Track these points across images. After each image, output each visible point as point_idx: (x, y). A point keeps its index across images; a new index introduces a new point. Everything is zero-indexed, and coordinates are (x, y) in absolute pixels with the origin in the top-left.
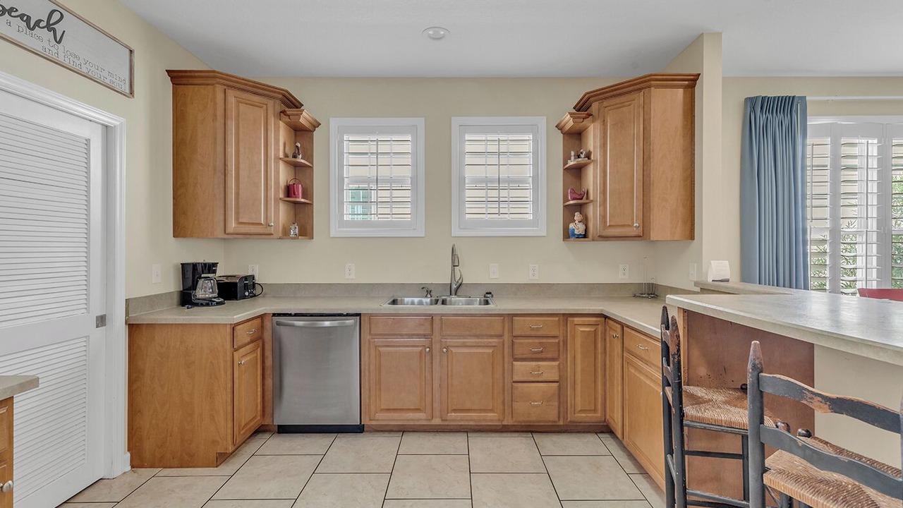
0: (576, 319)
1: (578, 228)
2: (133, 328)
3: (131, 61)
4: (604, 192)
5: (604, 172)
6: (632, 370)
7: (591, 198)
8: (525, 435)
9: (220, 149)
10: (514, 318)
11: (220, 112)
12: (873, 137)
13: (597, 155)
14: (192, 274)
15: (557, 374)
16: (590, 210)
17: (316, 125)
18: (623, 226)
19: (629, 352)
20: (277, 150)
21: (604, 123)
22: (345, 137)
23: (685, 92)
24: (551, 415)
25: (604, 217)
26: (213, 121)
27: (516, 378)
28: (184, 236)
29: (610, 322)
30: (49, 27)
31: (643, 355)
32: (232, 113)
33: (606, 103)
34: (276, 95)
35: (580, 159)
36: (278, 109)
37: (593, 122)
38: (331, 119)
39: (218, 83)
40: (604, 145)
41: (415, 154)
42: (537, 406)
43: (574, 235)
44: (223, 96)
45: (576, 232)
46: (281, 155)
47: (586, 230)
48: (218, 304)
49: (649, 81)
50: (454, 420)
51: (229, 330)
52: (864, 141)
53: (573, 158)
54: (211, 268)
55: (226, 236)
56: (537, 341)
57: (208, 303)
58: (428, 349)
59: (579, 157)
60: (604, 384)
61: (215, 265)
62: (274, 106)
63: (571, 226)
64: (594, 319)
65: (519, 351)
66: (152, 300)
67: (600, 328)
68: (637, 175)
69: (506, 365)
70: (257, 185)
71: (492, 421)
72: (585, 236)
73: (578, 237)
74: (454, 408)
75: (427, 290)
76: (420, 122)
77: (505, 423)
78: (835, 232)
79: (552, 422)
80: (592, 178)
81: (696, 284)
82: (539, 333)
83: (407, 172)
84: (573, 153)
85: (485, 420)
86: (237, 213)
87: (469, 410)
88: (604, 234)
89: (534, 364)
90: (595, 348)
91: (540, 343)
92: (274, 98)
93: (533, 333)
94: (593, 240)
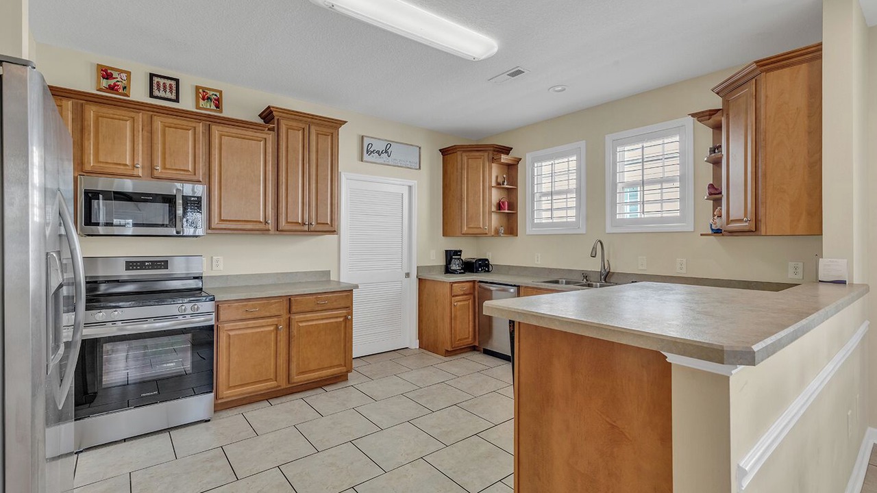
2: (420, 280)
3: (420, 152)
5: (728, 166)
11: (460, 166)
13: (724, 149)
14: (450, 255)
17: (518, 160)
20: (490, 181)
22: (536, 165)
26: (457, 172)
28: (447, 236)
30: (386, 152)
32: (465, 166)
36: (491, 156)
38: (528, 155)
39: (459, 151)
41: (578, 170)
44: (461, 157)
46: (494, 184)
49: (757, 67)
51: (448, 285)
54: (458, 253)
55: (462, 235)
57: (457, 272)
61: (461, 251)
62: (488, 156)
66: (430, 269)
68: (750, 167)
70: (478, 204)
76: (582, 144)
86: (468, 222)
88: (728, 230)
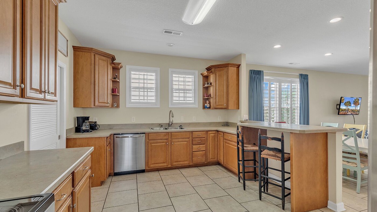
0: (210, 132)
1: (208, 105)
2: (67, 140)
3: (67, 44)
4: (216, 95)
5: (216, 89)
6: (227, 144)
7: (212, 97)
8: (195, 168)
9: (93, 76)
10: (193, 132)
11: (93, 62)
12: (277, 83)
13: (213, 84)
15: (205, 148)
16: (212, 100)
17: (122, 67)
18: (221, 105)
19: (225, 139)
20: (110, 76)
21: (216, 75)
22: (132, 73)
23: (237, 69)
24: (203, 160)
25: (216, 102)
26: (90, 65)
27: (193, 151)
28: (78, 107)
29: (219, 132)
31: (230, 140)
32: (97, 63)
33: (216, 69)
34: (110, 57)
35: (209, 85)
37: (212, 74)
38: (127, 66)
39: (93, 52)
40: (216, 81)
41: (156, 80)
42: (199, 158)
43: (206, 107)
44: (94, 56)
45: (207, 107)
46: (111, 78)
47: (210, 106)
48: (91, 131)
49: (229, 65)
50: (175, 165)
51: (106, 138)
52: (276, 83)
53: (206, 84)
54: (87, 118)
55: (94, 107)
56: (199, 139)
57: (87, 131)
58: (167, 143)
59: (208, 84)
60: (217, 150)
61: (89, 117)
62: (110, 61)
63: (206, 105)
64: (215, 132)
65: (194, 142)
67: (216, 134)
68: (225, 91)
69: (190, 147)
71: (186, 164)
72: (210, 108)
73: (208, 108)
74: (176, 161)
75: (161, 126)
76: (158, 69)
77: (190, 164)
78: (270, 107)
79: (203, 163)
80: (212, 90)
81: (240, 121)
82: (200, 137)
83: (154, 86)
84: (206, 83)
85: (184, 164)
86: (98, 99)
87: (180, 161)
88: (216, 107)
89: (198, 146)
90: (215, 140)
91: (200, 140)
92: (110, 58)
93: (198, 137)
94: (213, 109)
